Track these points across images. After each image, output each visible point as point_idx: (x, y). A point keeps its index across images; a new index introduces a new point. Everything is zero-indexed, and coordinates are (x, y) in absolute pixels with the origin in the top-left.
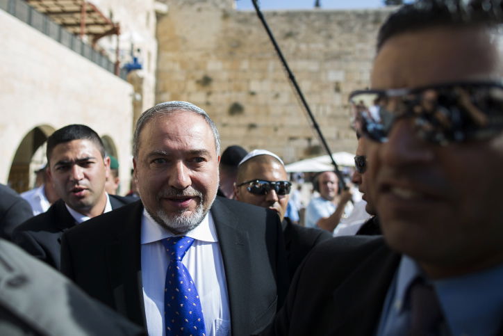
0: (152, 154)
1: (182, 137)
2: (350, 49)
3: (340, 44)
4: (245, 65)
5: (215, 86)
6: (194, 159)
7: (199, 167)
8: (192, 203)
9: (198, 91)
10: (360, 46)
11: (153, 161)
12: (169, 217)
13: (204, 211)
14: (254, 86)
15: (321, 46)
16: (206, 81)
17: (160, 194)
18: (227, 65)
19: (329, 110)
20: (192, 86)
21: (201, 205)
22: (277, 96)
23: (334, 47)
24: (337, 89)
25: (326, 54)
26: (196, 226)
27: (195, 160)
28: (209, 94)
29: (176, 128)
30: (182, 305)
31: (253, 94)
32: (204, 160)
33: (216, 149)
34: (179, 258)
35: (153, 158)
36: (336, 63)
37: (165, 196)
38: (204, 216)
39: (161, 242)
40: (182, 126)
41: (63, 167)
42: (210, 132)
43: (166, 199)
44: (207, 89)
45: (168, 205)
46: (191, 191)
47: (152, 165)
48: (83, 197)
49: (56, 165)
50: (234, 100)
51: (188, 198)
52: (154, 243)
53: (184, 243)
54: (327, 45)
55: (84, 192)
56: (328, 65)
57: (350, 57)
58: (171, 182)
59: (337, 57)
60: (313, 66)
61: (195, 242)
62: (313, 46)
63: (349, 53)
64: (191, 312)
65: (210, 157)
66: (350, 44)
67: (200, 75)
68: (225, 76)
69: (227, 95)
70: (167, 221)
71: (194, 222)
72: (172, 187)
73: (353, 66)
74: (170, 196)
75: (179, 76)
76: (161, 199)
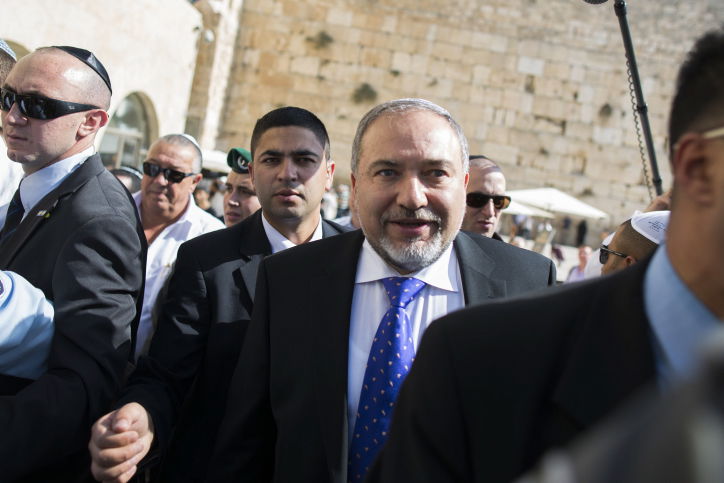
0: (377, 163)
1: (417, 143)
2: (560, 27)
3: (545, 16)
4: (390, 24)
5: (336, 51)
6: (432, 172)
7: (438, 182)
8: (425, 230)
9: (307, 55)
10: (575, 23)
11: (378, 173)
12: (395, 247)
13: (443, 242)
14: (400, 62)
15: (516, 14)
16: (323, 40)
17: (385, 216)
18: (362, 19)
19: (511, 120)
20: (298, 45)
21: (439, 234)
22: (434, 83)
23: (535, 18)
24: (530, 89)
25: (521, 28)
26: (431, 263)
27: (433, 174)
28: (325, 62)
29: (410, 131)
30: (390, 363)
31: (396, 73)
32: (445, 173)
33: (463, 162)
34: (402, 304)
35: (379, 168)
36: (534, 46)
37: (392, 219)
38: (443, 250)
39: (381, 281)
40: (417, 128)
41: (272, 160)
42: (455, 139)
43: (392, 222)
44: (323, 55)
45: (394, 230)
46: (425, 215)
47: (377, 179)
48: (292, 204)
49: (263, 155)
50: (363, 80)
51: (422, 223)
52: (372, 283)
53: (413, 286)
54: (525, 15)
55: (293, 198)
56: (521, 46)
57: (556, 40)
58: (400, 200)
59: (538, 36)
60: (498, 45)
61: (426, 287)
62: (502, 11)
63: (557, 33)
64: (399, 375)
65: (454, 171)
66: (561, 20)
67: (314, 30)
68: (355, 37)
69: (354, 69)
70: (392, 253)
71: (429, 257)
72: (402, 206)
73: (559, 54)
74: (397, 219)
75: (280, 26)
76: (387, 222)
